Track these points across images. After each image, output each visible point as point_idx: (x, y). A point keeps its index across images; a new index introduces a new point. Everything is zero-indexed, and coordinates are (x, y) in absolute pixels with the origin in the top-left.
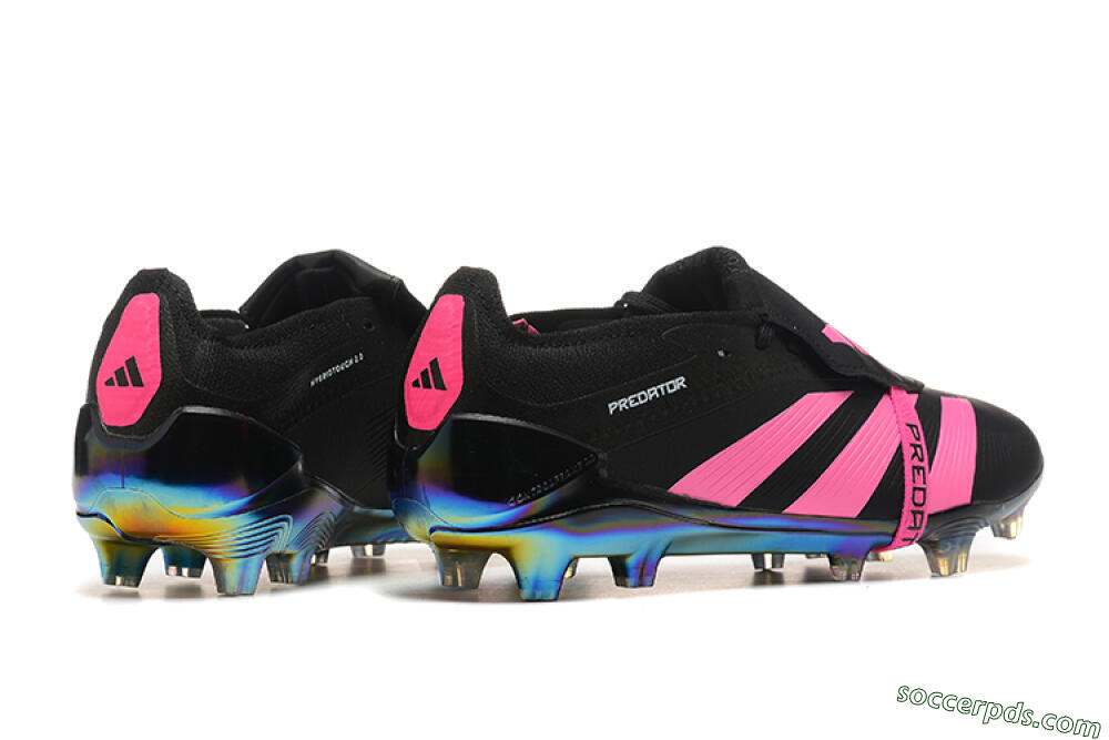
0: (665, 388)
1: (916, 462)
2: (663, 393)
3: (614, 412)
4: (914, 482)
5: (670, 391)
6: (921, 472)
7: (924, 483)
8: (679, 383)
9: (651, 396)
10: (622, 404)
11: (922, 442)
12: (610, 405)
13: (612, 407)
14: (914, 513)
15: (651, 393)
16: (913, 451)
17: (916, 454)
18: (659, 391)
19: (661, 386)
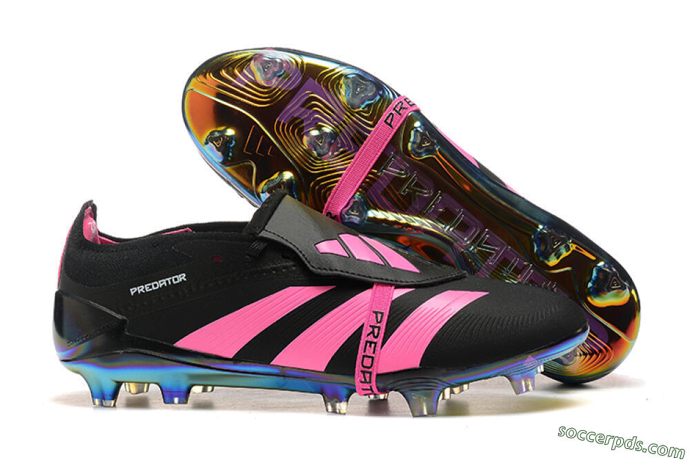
0: (171, 280)
1: (371, 338)
2: (170, 283)
3: (134, 294)
4: (364, 352)
5: (175, 282)
6: (373, 345)
7: (374, 353)
8: (181, 277)
9: (161, 285)
10: (140, 289)
11: (383, 326)
12: (131, 290)
13: (133, 291)
14: (363, 372)
15: (161, 283)
16: (371, 330)
17: (373, 332)
18: (167, 282)
19: (169, 279)
